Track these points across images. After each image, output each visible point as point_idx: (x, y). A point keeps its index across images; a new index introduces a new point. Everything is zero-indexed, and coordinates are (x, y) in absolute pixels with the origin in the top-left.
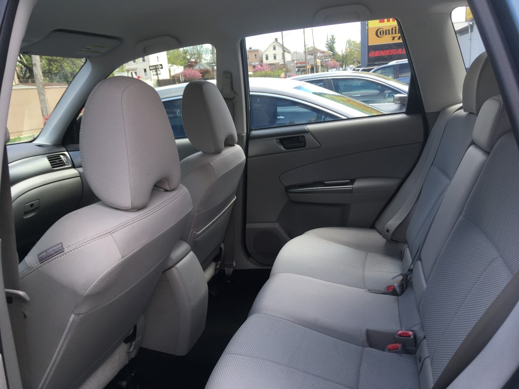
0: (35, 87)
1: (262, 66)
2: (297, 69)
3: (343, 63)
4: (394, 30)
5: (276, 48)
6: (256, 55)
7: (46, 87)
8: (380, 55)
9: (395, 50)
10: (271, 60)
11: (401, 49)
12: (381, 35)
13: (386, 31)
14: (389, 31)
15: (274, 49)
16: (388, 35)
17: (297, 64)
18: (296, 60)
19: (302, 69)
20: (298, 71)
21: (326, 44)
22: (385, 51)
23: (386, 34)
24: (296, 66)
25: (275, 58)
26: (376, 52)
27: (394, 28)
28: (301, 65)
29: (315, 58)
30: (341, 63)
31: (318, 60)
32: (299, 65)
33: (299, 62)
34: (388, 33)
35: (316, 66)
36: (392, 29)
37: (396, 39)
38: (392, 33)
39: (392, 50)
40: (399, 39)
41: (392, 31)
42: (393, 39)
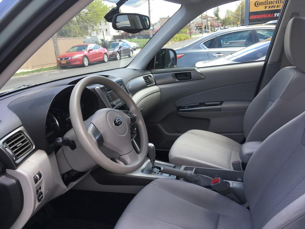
0: (52, 39)
2: (196, 28)
3: (223, 24)
4: (266, 3)
7: (58, 39)
8: (257, 18)
9: (267, 15)
11: (270, 14)
12: (258, 5)
13: (261, 3)
14: (263, 2)
16: (262, 6)
18: (196, 22)
19: (199, 27)
20: (197, 29)
21: (214, 12)
22: (260, 15)
23: (261, 5)
24: (195, 26)
26: (255, 16)
27: (266, 1)
30: (222, 24)
31: (209, 22)
32: (197, 25)
33: (197, 23)
34: (262, 4)
35: (208, 26)
36: (265, 2)
37: (267, 8)
38: (265, 4)
39: (265, 15)
40: (269, 7)
41: (265, 3)
42: (266, 8)
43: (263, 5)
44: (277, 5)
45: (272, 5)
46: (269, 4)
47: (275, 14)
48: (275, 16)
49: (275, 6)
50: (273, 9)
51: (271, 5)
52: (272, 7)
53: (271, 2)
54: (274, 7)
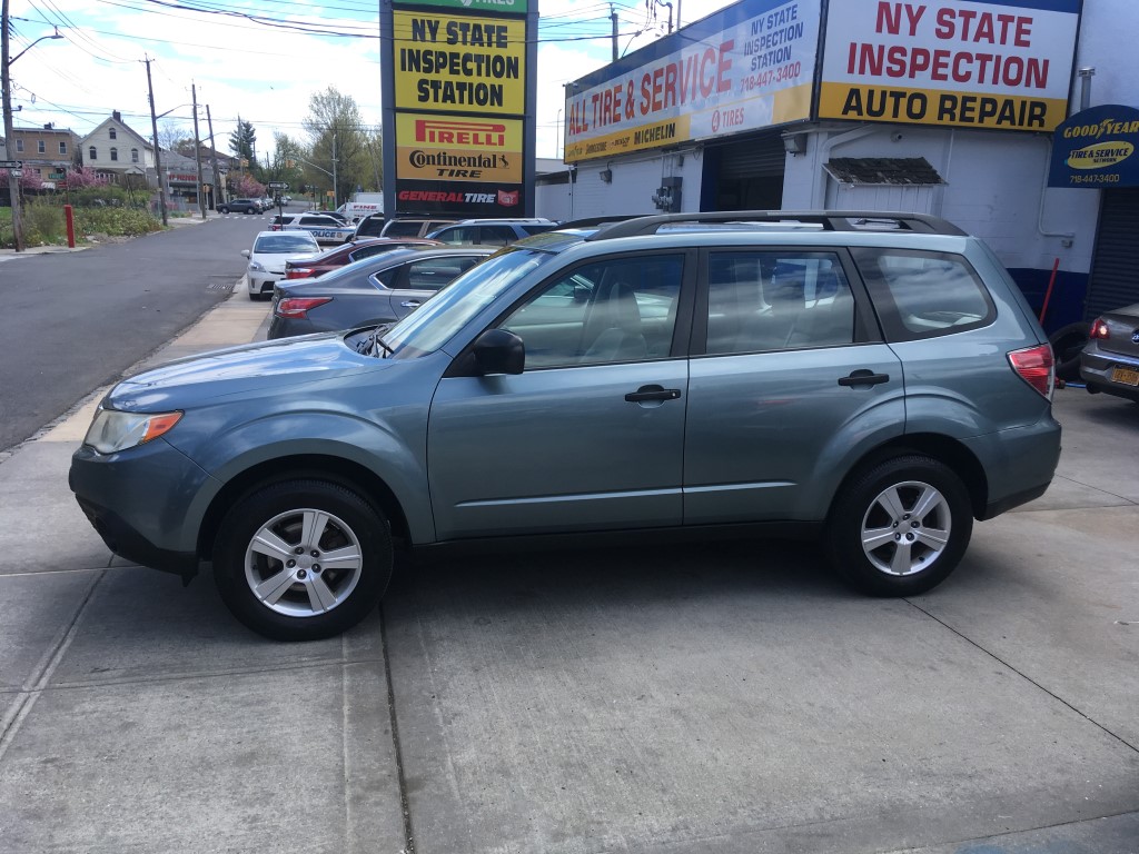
1: (79, 171)
2: (171, 190)
4: (442, 158)
5: (117, 135)
6: (62, 145)
8: (419, 199)
9: (445, 195)
10: (104, 161)
11: (455, 194)
12: (419, 162)
13: (428, 157)
15: (113, 136)
16: (431, 166)
17: (171, 177)
18: (171, 168)
19: (185, 190)
20: (176, 193)
22: (426, 193)
23: (428, 163)
24: (168, 181)
25: (114, 157)
26: (412, 192)
27: (442, 154)
28: (180, 181)
29: (216, 169)
31: (221, 175)
32: (175, 180)
33: (175, 173)
34: (431, 162)
35: (219, 187)
36: (439, 156)
37: (446, 173)
38: (439, 163)
39: (440, 194)
40: (451, 174)
41: (439, 159)
42: (441, 174)
43: (434, 163)
44: (470, 169)
45: (459, 168)
46: (450, 164)
47: (468, 195)
48: (467, 200)
49: (466, 172)
50: (461, 179)
51: (456, 168)
52: (457, 175)
53: (455, 158)
54: (464, 175)
